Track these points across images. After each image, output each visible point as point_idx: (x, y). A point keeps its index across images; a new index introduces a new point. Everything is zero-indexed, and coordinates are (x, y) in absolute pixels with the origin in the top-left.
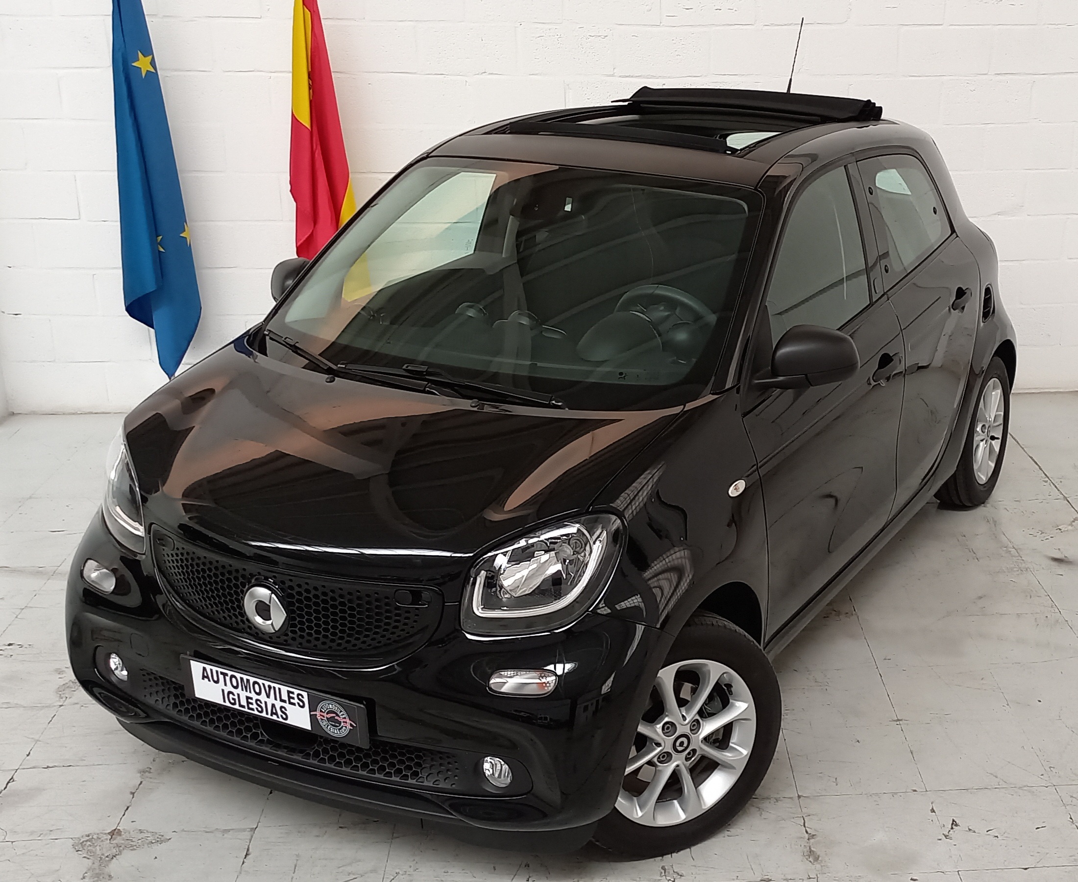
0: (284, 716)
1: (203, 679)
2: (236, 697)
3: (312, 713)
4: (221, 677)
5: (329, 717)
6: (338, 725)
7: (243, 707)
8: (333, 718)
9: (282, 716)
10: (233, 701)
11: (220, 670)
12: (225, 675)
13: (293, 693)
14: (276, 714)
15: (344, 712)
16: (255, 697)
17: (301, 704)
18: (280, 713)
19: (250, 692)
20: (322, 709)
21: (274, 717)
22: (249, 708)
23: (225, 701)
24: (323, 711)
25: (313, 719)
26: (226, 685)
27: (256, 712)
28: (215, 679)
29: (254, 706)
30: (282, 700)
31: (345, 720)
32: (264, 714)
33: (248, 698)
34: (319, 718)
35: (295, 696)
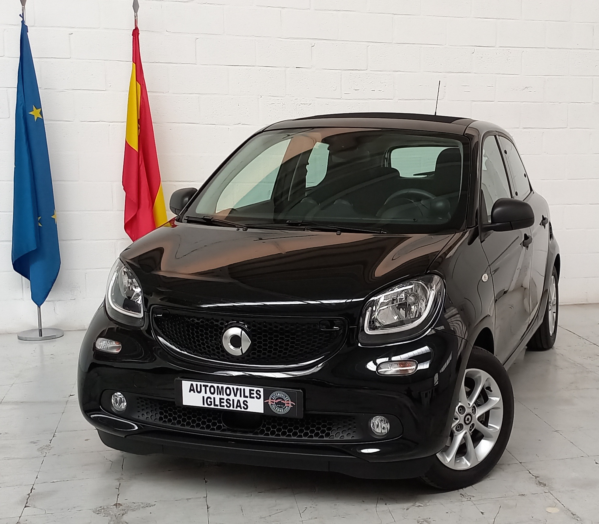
0: (245, 407)
1: (190, 392)
2: (212, 400)
3: (265, 402)
4: (203, 388)
5: (277, 402)
6: (283, 406)
7: (217, 406)
8: (280, 402)
9: (244, 407)
10: (209, 403)
11: (202, 384)
12: (206, 386)
13: (253, 390)
14: (240, 407)
15: (288, 397)
16: (225, 397)
17: (258, 397)
18: (242, 405)
19: (223, 395)
20: (272, 398)
21: (239, 409)
22: (221, 406)
23: (204, 404)
24: (274, 398)
25: (266, 405)
26: (206, 393)
27: (226, 408)
28: (199, 390)
29: (225, 403)
30: (245, 396)
31: (288, 402)
32: (231, 408)
33: (221, 399)
34: (270, 404)
35: (255, 392)
